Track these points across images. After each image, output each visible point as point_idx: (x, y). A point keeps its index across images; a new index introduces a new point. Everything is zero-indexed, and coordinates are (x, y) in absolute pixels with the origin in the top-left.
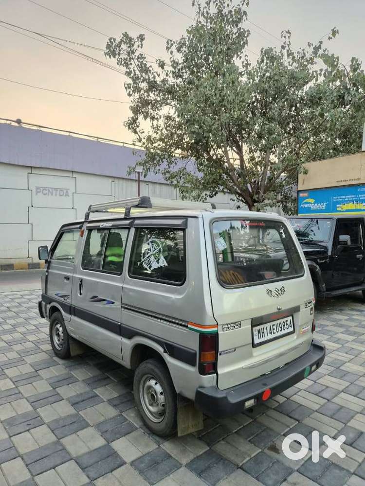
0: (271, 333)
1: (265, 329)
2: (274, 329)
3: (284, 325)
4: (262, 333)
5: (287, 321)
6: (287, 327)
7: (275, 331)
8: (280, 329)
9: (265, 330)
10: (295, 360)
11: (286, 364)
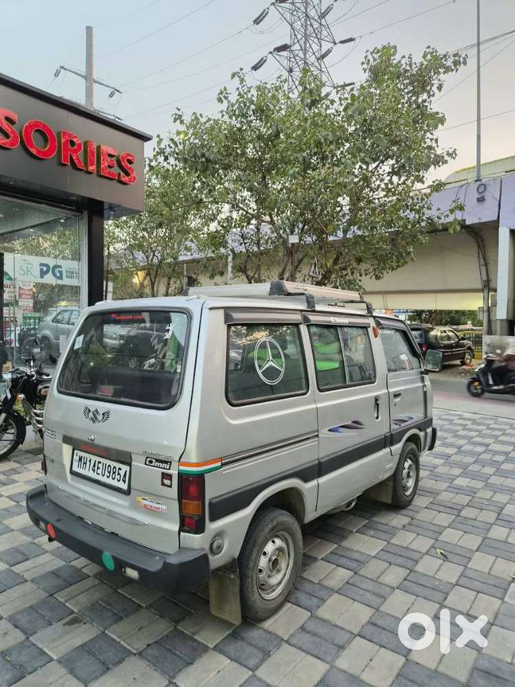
0: (94, 470)
1: (88, 460)
2: (98, 468)
3: (114, 473)
4: (84, 463)
5: (120, 469)
6: (119, 477)
7: (100, 471)
8: (107, 474)
9: (88, 463)
10: (130, 541)
11: (112, 533)
